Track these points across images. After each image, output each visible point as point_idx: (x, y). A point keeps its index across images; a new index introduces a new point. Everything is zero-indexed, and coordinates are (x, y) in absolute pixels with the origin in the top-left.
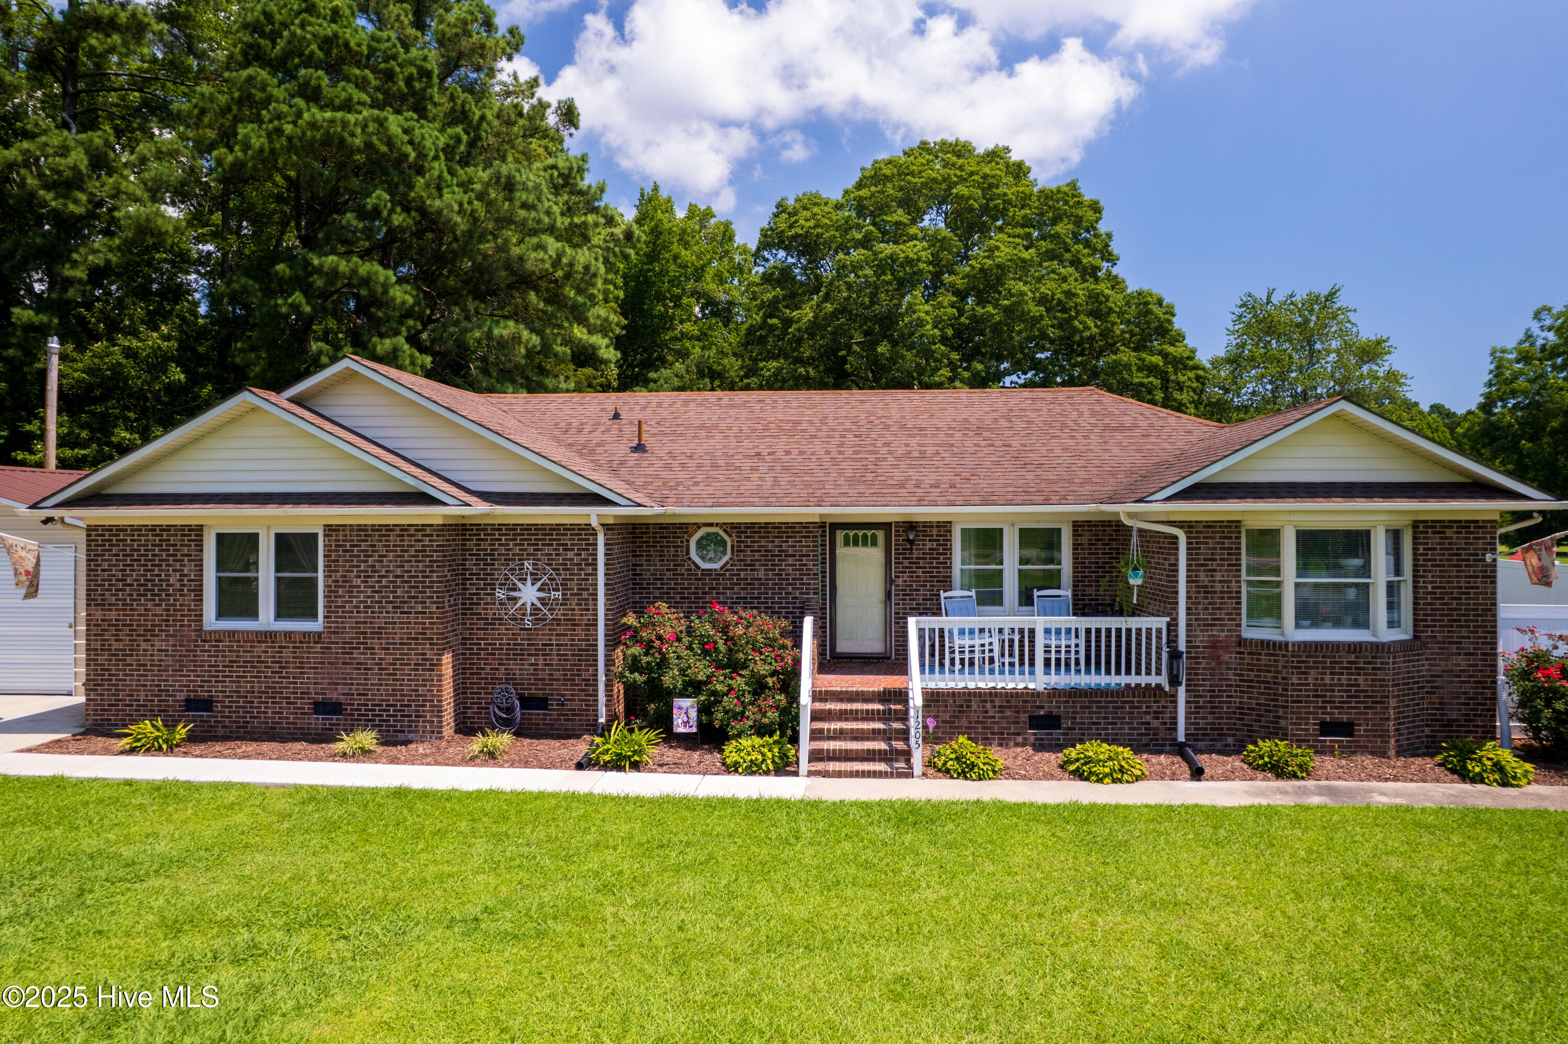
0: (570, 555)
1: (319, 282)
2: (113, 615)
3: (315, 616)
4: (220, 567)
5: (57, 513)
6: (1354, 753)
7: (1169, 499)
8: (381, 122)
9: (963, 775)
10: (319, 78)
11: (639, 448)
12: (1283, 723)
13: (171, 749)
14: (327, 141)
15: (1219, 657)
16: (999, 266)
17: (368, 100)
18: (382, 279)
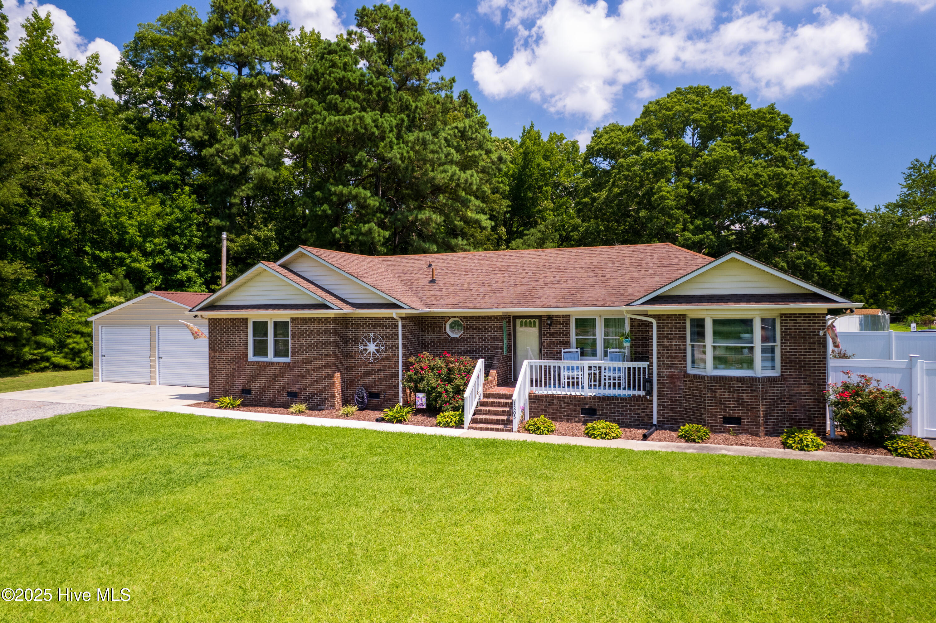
0: (388, 330)
1: (335, 199)
2: (217, 354)
3: (288, 356)
4: (254, 336)
5: (199, 313)
6: (741, 433)
7: (643, 304)
8: (361, 118)
9: (534, 432)
10: (336, 99)
11: (433, 281)
12: (704, 416)
13: (233, 408)
14: (337, 130)
15: (675, 383)
16: (714, 161)
17: (359, 106)
18: (363, 196)
